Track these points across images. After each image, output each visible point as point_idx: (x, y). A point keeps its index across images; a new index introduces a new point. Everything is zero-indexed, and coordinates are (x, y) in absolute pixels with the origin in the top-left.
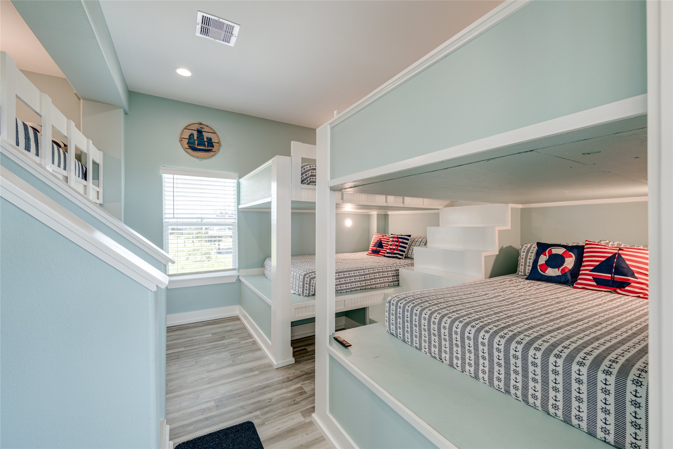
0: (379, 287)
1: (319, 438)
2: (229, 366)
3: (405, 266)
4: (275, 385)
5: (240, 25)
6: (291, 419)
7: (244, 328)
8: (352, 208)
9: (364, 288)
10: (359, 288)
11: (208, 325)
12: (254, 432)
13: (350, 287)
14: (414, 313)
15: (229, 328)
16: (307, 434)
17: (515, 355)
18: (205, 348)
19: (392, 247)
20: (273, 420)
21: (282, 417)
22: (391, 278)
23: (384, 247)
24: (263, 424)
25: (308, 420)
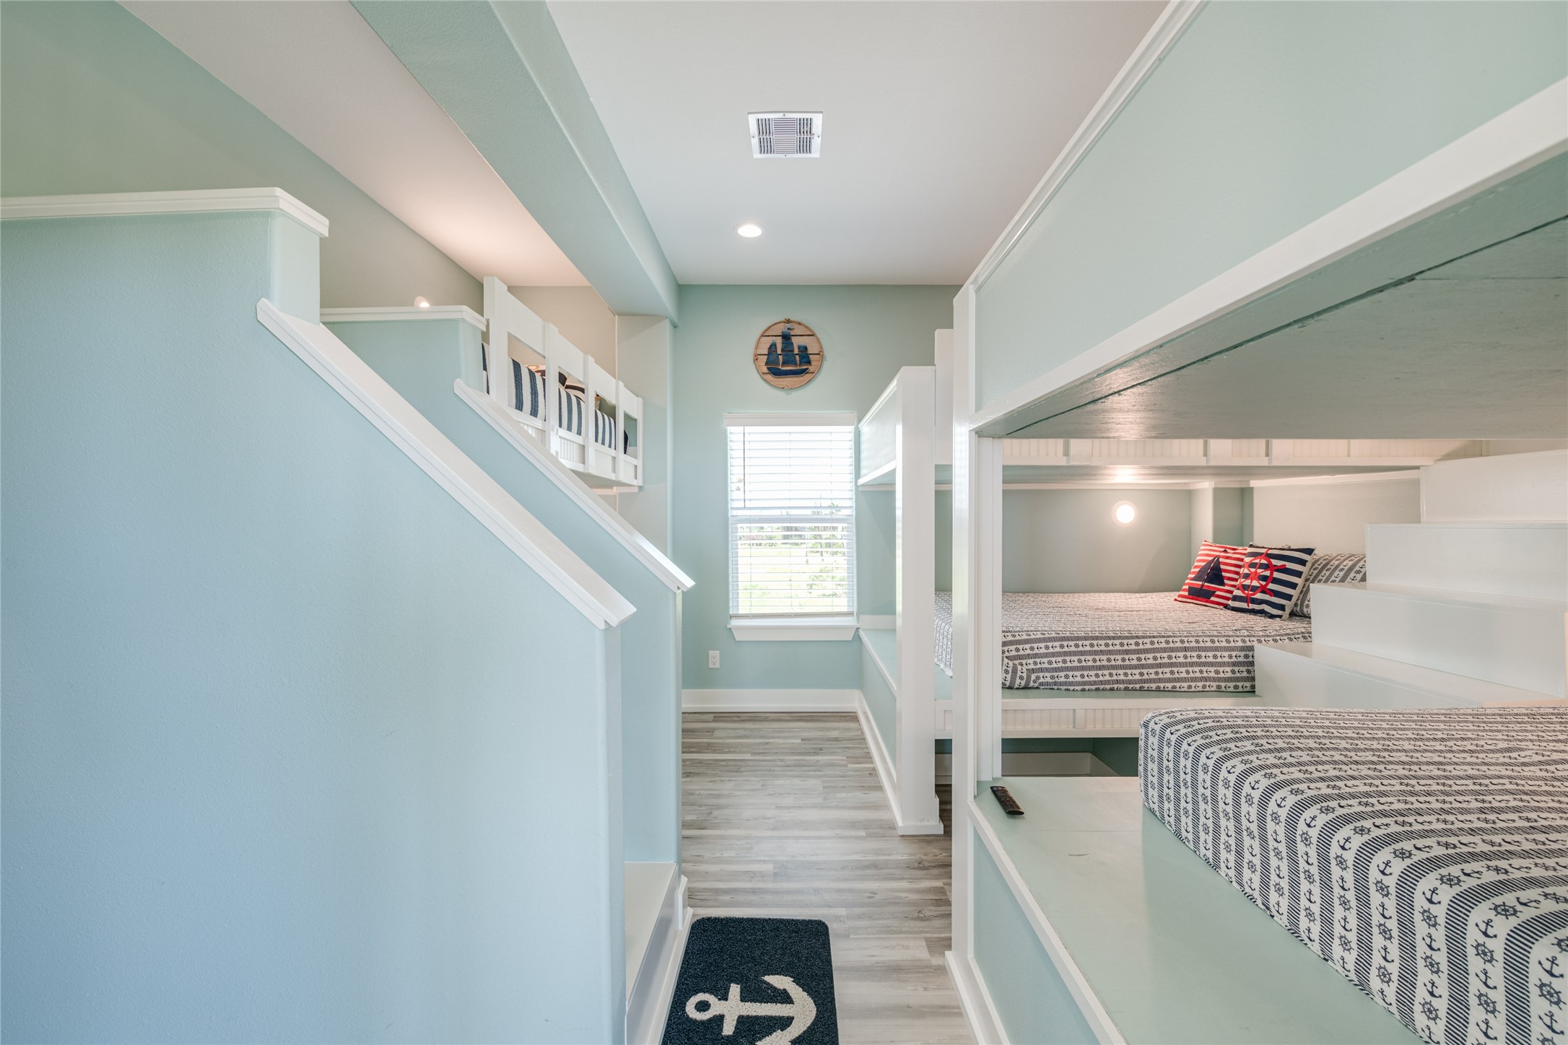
0: (1186, 689)
1: (949, 1007)
2: (815, 806)
3: (1278, 638)
4: (891, 868)
5: (821, 112)
6: (903, 946)
7: (861, 739)
8: (1134, 475)
9: (1138, 686)
10: (1122, 686)
11: (800, 720)
12: (824, 944)
13: (1093, 678)
14: (1201, 764)
15: (835, 734)
16: (926, 989)
17: (1484, 946)
18: (782, 764)
19: (1248, 582)
20: (866, 936)
21: (885, 936)
22: (1228, 669)
23: (1226, 581)
24: (846, 936)
25: (936, 961)
